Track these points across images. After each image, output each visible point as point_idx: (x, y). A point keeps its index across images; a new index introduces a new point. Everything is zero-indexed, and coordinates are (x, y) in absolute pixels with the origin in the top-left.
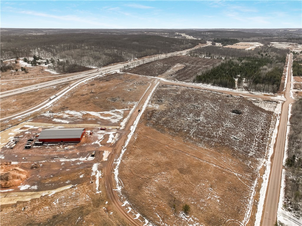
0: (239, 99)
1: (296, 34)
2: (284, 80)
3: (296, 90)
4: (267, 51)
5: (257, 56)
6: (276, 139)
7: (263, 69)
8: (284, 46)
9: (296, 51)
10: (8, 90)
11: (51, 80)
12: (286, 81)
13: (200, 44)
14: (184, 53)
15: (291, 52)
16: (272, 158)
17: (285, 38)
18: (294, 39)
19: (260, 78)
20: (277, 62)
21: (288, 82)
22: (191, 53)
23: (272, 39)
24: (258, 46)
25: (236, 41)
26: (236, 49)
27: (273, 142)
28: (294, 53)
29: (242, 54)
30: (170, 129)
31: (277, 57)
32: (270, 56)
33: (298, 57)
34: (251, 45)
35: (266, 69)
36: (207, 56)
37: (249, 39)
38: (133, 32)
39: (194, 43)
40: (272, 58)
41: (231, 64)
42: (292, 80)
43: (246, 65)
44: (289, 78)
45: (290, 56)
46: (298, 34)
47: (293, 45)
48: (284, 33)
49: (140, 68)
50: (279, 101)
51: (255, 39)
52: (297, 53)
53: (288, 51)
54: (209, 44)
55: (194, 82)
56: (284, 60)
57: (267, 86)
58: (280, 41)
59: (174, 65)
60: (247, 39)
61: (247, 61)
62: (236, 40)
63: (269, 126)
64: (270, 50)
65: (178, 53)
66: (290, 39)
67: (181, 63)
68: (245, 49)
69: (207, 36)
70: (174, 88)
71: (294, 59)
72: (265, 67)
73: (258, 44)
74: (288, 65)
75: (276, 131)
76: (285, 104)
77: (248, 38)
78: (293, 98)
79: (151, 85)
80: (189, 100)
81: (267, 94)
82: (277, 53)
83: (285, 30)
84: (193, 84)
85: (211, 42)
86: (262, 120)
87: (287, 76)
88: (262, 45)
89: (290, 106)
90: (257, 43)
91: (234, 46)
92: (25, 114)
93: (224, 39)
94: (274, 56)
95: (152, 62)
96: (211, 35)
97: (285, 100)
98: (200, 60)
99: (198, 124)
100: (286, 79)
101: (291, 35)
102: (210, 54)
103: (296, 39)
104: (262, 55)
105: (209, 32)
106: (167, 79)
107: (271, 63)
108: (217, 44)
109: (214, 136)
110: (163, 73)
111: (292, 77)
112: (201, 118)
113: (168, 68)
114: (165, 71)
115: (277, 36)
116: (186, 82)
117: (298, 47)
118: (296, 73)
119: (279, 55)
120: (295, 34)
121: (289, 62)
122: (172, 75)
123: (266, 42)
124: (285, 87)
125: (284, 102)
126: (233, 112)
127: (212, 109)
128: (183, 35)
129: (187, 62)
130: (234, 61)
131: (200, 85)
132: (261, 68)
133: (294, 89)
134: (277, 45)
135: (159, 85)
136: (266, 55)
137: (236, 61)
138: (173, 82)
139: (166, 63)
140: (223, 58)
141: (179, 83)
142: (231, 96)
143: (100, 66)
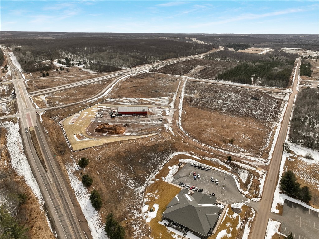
0: (256, 91)
1: (306, 40)
2: (292, 78)
3: (301, 86)
4: (278, 56)
5: (269, 60)
6: (285, 114)
7: (275, 70)
8: (294, 51)
9: (305, 56)
12: (294, 80)
13: (213, 49)
14: (201, 56)
15: (300, 56)
16: (282, 122)
17: (295, 44)
18: (303, 45)
19: (272, 76)
20: (287, 65)
21: (295, 80)
22: (207, 56)
23: (282, 45)
24: (269, 51)
25: (248, 47)
26: (248, 53)
27: (283, 115)
28: (302, 57)
29: (254, 58)
30: (208, 108)
31: (287, 61)
32: (280, 60)
33: (306, 61)
34: (263, 50)
35: (277, 70)
36: (222, 60)
37: (260, 45)
38: (143, 36)
39: (208, 48)
40: (282, 61)
41: (246, 66)
42: (299, 79)
43: (260, 66)
44: (297, 77)
45: (298, 61)
46: (307, 40)
47: (302, 50)
48: (295, 39)
49: (165, 69)
50: (288, 93)
51: (266, 44)
52: (305, 57)
53: (297, 55)
54: (222, 48)
55: (216, 79)
56: (293, 63)
57: (278, 82)
58: (290, 47)
59: (195, 66)
60: (258, 45)
61: (260, 64)
62: (248, 45)
63: (280, 107)
64: (280, 55)
65: (196, 56)
66: (300, 45)
67: (201, 65)
68: (257, 53)
69: (218, 41)
70: (201, 83)
71: (302, 62)
72: (276, 68)
73: (268, 50)
74: (296, 68)
75: (284, 110)
76: (292, 94)
77: (259, 43)
78: (298, 90)
79: (180, 81)
80: (216, 91)
81: (278, 88)
82: (287, 57)
83: (295, 36)
84: (217, 81)
85: (224, 47)
86: (275, 104)
87: (295, 76)
88: (273, 50)
89: (296, 96)
90: (268, 48)
91: (246, 51)
92: (94, 100)
93: (236, 44)
94: (284, 60)
95: (174, 64)
96: (222, 40)
97: (292, 92)
98: (217, 63)
99: (228, 106)
100: (294, 78)
101: (301, 41)
102: (225, 58)
103: (306, 45)
104: (273, 59)
105: (219, 37)
106: (193, 77)
107: (281, 65)
108: (230, 49)
109: (240, 112)
110: (187, 73)
111: (299, 76)
112: (229, 102)
113: (191, 69)
114: (189, 71)
115: (287, 42)
116: (209, 79)
117: (307, 52)
118: (302, 73)
119: (288, 59)
120: (305, 40)
121: (297, 65)
122: (195, 75)
123: (277, 48)
124: (293, 83)
125: (292, 93)
126: (252, 99)
127: (235, 97)
128: (194, 40)
129: (206, 64)
130: (248, 63)
131: (222, 82)
132: (273, 69)
133: (300, 85)
134: (287, 50)
135: (187, 81)
136: (277, 58)
137: (250, 63)
138: (198, 79)
139: (188, 65)
140: (238, 61)
141: (203, 80)
142: (249, 89)
143: (129, 67)
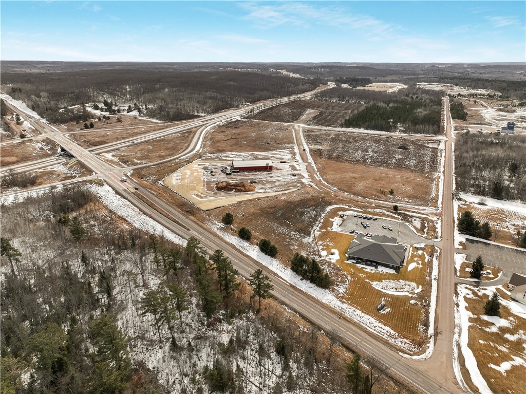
0: (400, 140)
1: (450, 72)
2: (444, 123)
3: (457, 132)
4: (417, 94)
5: (406, 99)
6: (445, 163)
7: (419, 113)
8: (436, 87)
9: (452, 94)
10: (124, 138)
11: (163, 129)
12: (445, 124)
14: (308, 96)
15: (446, 94)
16: (444, 172)
17: (436, 78)
18: (447, 78)
19: (418, 119)
20: (431, 106)
21: (447, 124)
22: (316, 96)
23: (418, 78)
24: (400, 87)
26: (374, 91)
28: (449, 95)
29: (385, 97)
31: (430, 100)
32: (421, 99)
33: (455, 100)
34: (391, 87)
35: (421, 112)
36: (339, 100)
37: (385, 79)
39: (314, 84)
40: (425, 101)
41: (375, 107)
42: (452, 123)
43: (396, 108)
44: (449, 122)
45: (446, 100)
46: (451, 72)
47: (447, 86)
48: (433, 70)
49: (263, 114)
50: (442, 141)
51: (394, 78)
52: (454, 95)
53: (442, 93)
54: (331, 85)
55: (342, 126)
56: (440, 103)
57: (427, 127)
58: (430, 81)
59: (305, 110)
61: (396, 105)
63: (437, 156)
64: (419, 92)
65: (302, 96)
66: (443, 78)
67: (313, 108)
68: (386, 91)
70: (323, 132)
71: (450, 102)
72: (419, 110)
73: (399, 86)
74: (445, 109)
75: (443, 159)
76: (447, 143)
77: (384, 77)
78: (455, 138)
79: (293, 130)
80: (348, 141)
81: (428, 135)
82: (429, 95)
83: (433, 66)
84: (343, 129)
85: (334, 83)
86: (429, 153)
87: (446, 120)
88: (406, 86)
89: (453, 144)
90: (398, 84)
92: (187, 155)
94: (427, 99)
95: (273, 108)
96: (327, 72)
97: (447, 139)
98: (334, 105)
99: (371, 157)
100: (445, 122)
101: (442, 74)
102: (343, 98)
103: (451, 79)
104: (412, 98)
107: (425, 106)
108: (344, 86)
109: (390, 163)
110: (298, 119)
111: (452, 120)
112: (371, 153)
113: (301, 114)
114: (299, 117)
115: (423, 74)
116: (333, 127)
117: (454, 89)
118: (455, 115)
119: (432, 97)
120: (447, 71)
121: (445, 106)
122: (310, 121)
123: (412, 83)
124: (445, 129)
125: (447, 141)
126: (399, 148)
127: (376, 147)
128: (283, 72)
129: (319, 107)
130: (379, 104)
131: (350, 129)
132: (415, 111)
133: (455, 130)
134: (425, 86)
135: (303, 130)
136: (417, 97)
137: (381, 104)
138: (316, 127)
139: (295, 109)
140: (363, 103)
142: (391, 137)
143: (209, 113)
